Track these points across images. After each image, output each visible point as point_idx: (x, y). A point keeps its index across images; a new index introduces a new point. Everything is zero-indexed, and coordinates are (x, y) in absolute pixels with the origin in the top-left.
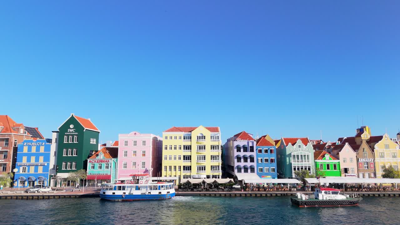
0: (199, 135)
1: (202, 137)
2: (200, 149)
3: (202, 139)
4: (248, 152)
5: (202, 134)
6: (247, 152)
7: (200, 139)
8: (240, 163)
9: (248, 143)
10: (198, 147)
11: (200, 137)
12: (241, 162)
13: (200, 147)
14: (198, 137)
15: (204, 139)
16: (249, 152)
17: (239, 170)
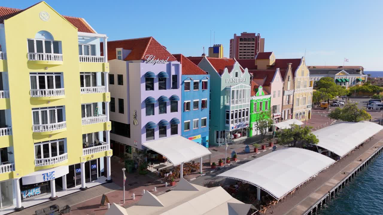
0: (37, 37)
1: (48, 43)
2: (42, 86)
3: (48, 50)
4: (167, 90)
5: (46, 33)
6: (165, 89)
7: (40, 50)
8: (152, 116)
9: (169, 67)
10: (33, 79)
11: (39, 43)
12: (154, 114)
13: (42, 79)
14: (31, 42)
15: (57, 50)
16: (169, 88)
17: (150, 131)
